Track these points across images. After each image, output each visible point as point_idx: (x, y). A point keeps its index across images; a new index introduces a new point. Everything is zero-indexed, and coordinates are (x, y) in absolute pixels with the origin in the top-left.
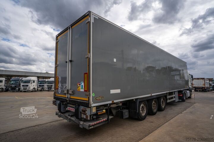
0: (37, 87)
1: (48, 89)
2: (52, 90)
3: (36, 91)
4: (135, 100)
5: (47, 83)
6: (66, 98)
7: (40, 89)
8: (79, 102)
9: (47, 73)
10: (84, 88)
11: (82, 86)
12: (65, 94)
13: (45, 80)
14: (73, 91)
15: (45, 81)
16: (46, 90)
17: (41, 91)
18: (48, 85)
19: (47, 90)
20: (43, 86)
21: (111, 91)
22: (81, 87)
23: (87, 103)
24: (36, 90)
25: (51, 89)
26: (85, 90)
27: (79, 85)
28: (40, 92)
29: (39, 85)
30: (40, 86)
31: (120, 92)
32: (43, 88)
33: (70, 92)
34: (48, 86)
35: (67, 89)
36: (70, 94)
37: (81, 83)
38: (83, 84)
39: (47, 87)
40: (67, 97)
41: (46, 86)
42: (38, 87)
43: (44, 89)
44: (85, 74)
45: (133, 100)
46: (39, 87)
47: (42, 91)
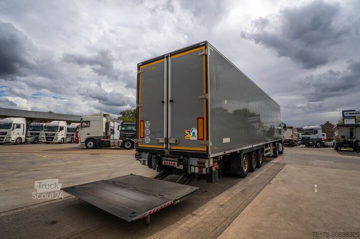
0: (24, 136)
1: (47, 140)
2: (54, 141)
3: (23, 143)
4: (239, 152)
5: (45, 129)
6: (163, 149)
7: (30, 139)
8: (189, 153)
9: (50, 112)
10: (197, 136)
11: (194, 133)
12: (162, 144)
13: (41, 124)
14: (176, 140)
15: (42, 126)
16: (43, 141)
17: (33, 143)
18: (46, 132)
19: (45, 141)
20: (38, 134)
21: (224, 139)
22: (192, 135)
23: (204, 154)
24: (23, 141)
25: (52, 140)
26: (199, 138)
27: (187, 133)
28: (32, 145)
29: (29, 132)
30: (31, 134)
31: (229, 141)
32: (37, 138)
33: (171, 141)
34: (46, 134)
35: (165, 137)
36: (170, 144)
37: (192, 130)
38: (195, 131)
39: (44, 137)
40: (165, 147)
41: (43, 134)
42: (26, 137)
43: (39, 140)
44: (198, 118)
45: (237, 152)
46: (31, 137)
47: (36, 143)
